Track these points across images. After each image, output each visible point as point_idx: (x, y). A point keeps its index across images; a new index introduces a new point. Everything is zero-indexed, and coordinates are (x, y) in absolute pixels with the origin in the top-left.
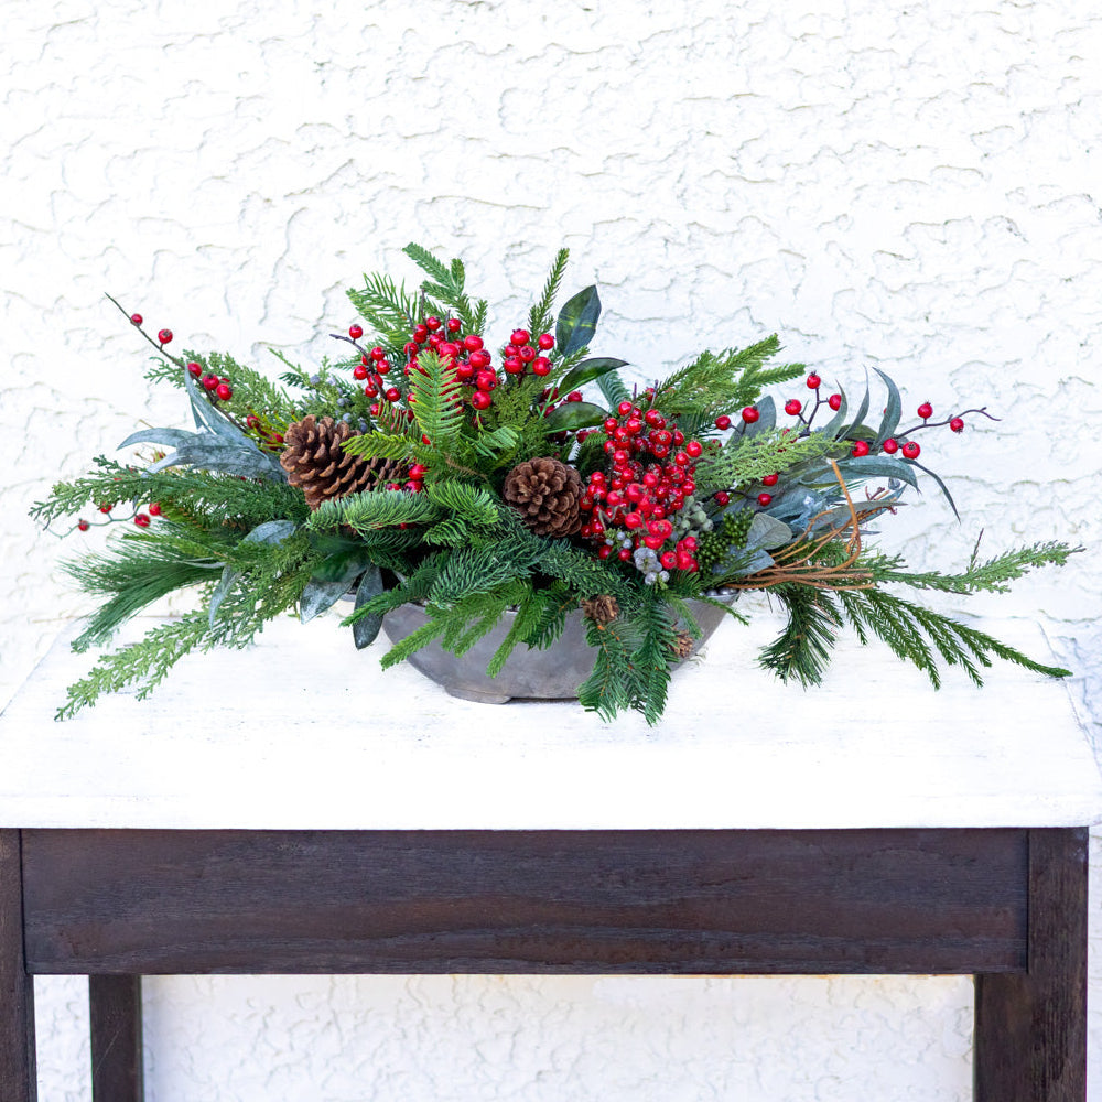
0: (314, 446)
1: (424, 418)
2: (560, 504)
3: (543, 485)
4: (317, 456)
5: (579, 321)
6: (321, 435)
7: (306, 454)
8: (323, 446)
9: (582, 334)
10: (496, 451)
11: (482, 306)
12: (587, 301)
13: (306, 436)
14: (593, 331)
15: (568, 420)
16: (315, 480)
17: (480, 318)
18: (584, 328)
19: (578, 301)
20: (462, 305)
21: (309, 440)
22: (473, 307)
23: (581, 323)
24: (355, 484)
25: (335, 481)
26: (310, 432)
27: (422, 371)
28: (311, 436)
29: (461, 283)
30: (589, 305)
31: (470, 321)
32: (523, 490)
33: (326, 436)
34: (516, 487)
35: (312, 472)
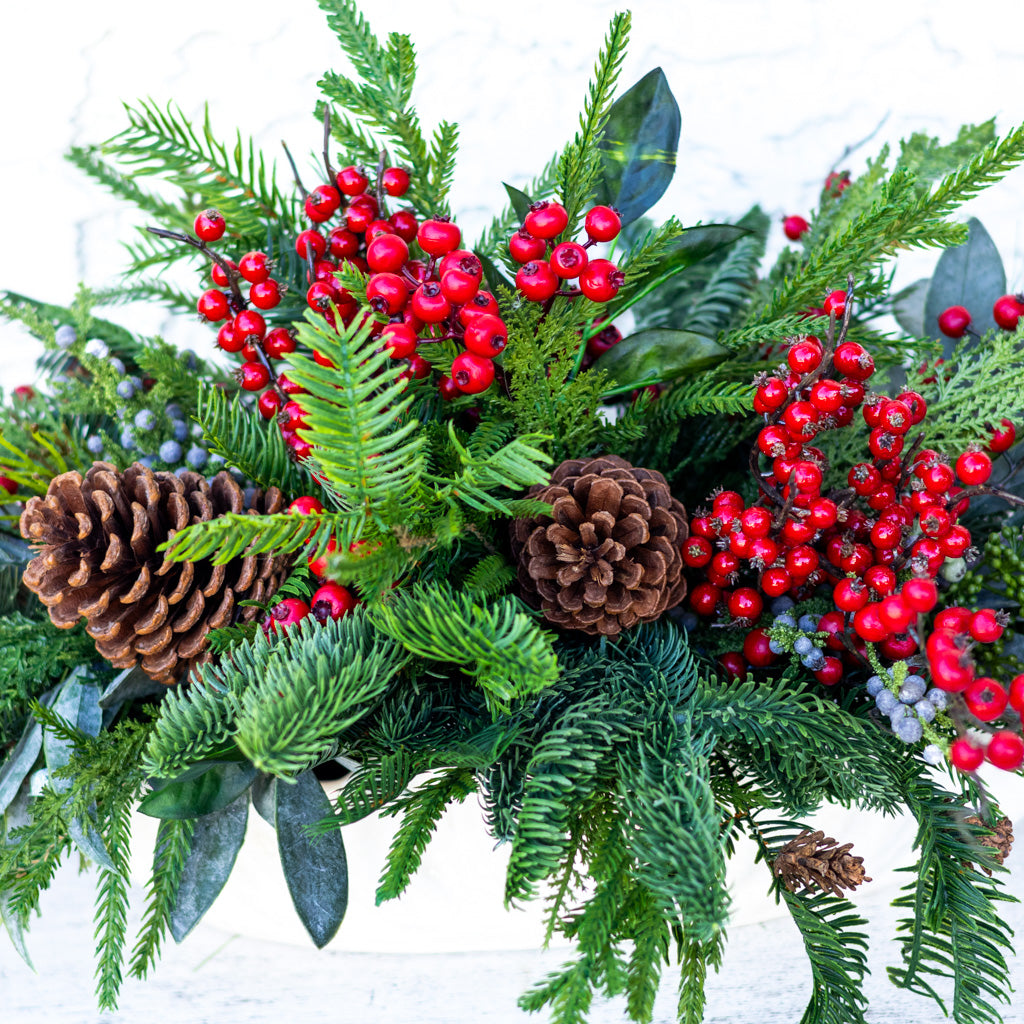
0: (96, 545)
1: (337, 460)
2: (650, 568)
3: (610, 542)
4: (106, 564)
5: (634, 148)
6: (105, 515)
7: (83, 566)
8: (114, 539)
9: (644, 175)
10: (501, 492)
11: (448, 136)
12: (648, 104)
13: (74, 527)
14: (671, 168)
15: (640, 368)
16: (114, 609)
17: (442, 157)
18: (650, 162)
19: (630, 106)
20: (406, 130)
21: (82, 535)
22: (429, 134)
23: (639, 152)
24: (199, 600)
25: (155, 603)
26: (79, 516)
27: (314, 356)
28: (84, 523)
29: (407, 83)
30: (653, 111)
31: (423, 164)
32: (565, 554)
33: (116, 513)
34: (549, 549)
35: (105, 597)
